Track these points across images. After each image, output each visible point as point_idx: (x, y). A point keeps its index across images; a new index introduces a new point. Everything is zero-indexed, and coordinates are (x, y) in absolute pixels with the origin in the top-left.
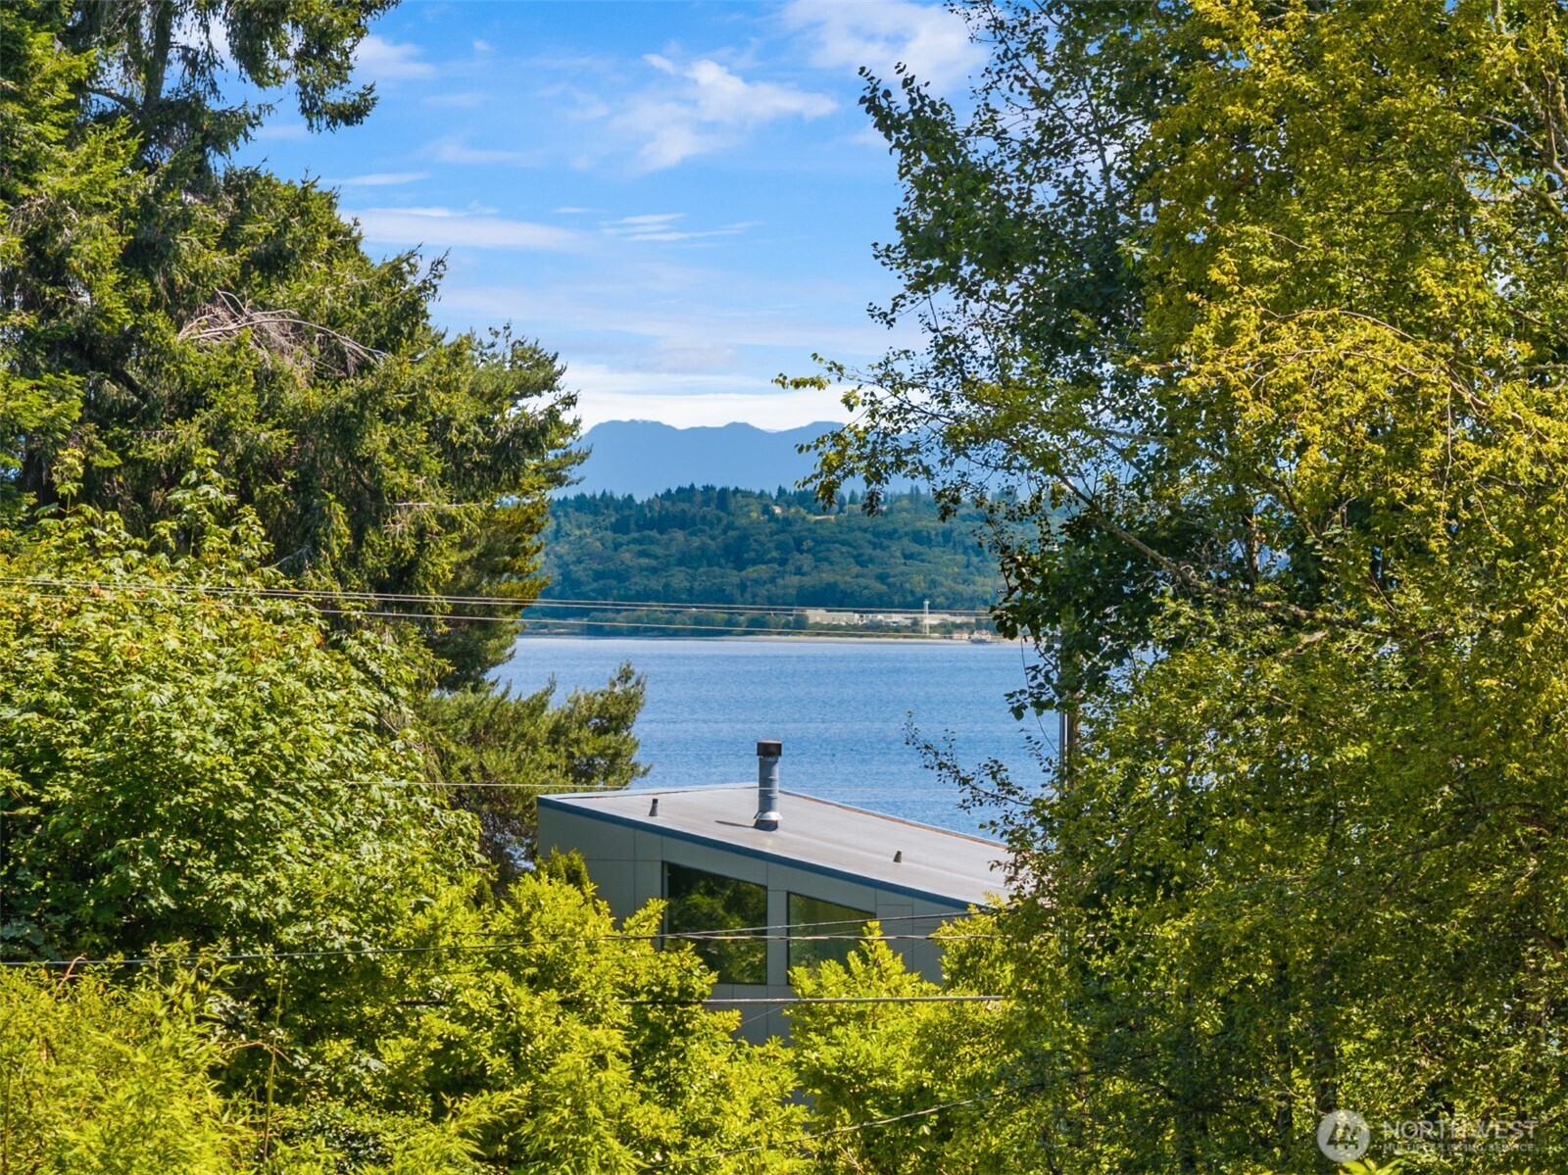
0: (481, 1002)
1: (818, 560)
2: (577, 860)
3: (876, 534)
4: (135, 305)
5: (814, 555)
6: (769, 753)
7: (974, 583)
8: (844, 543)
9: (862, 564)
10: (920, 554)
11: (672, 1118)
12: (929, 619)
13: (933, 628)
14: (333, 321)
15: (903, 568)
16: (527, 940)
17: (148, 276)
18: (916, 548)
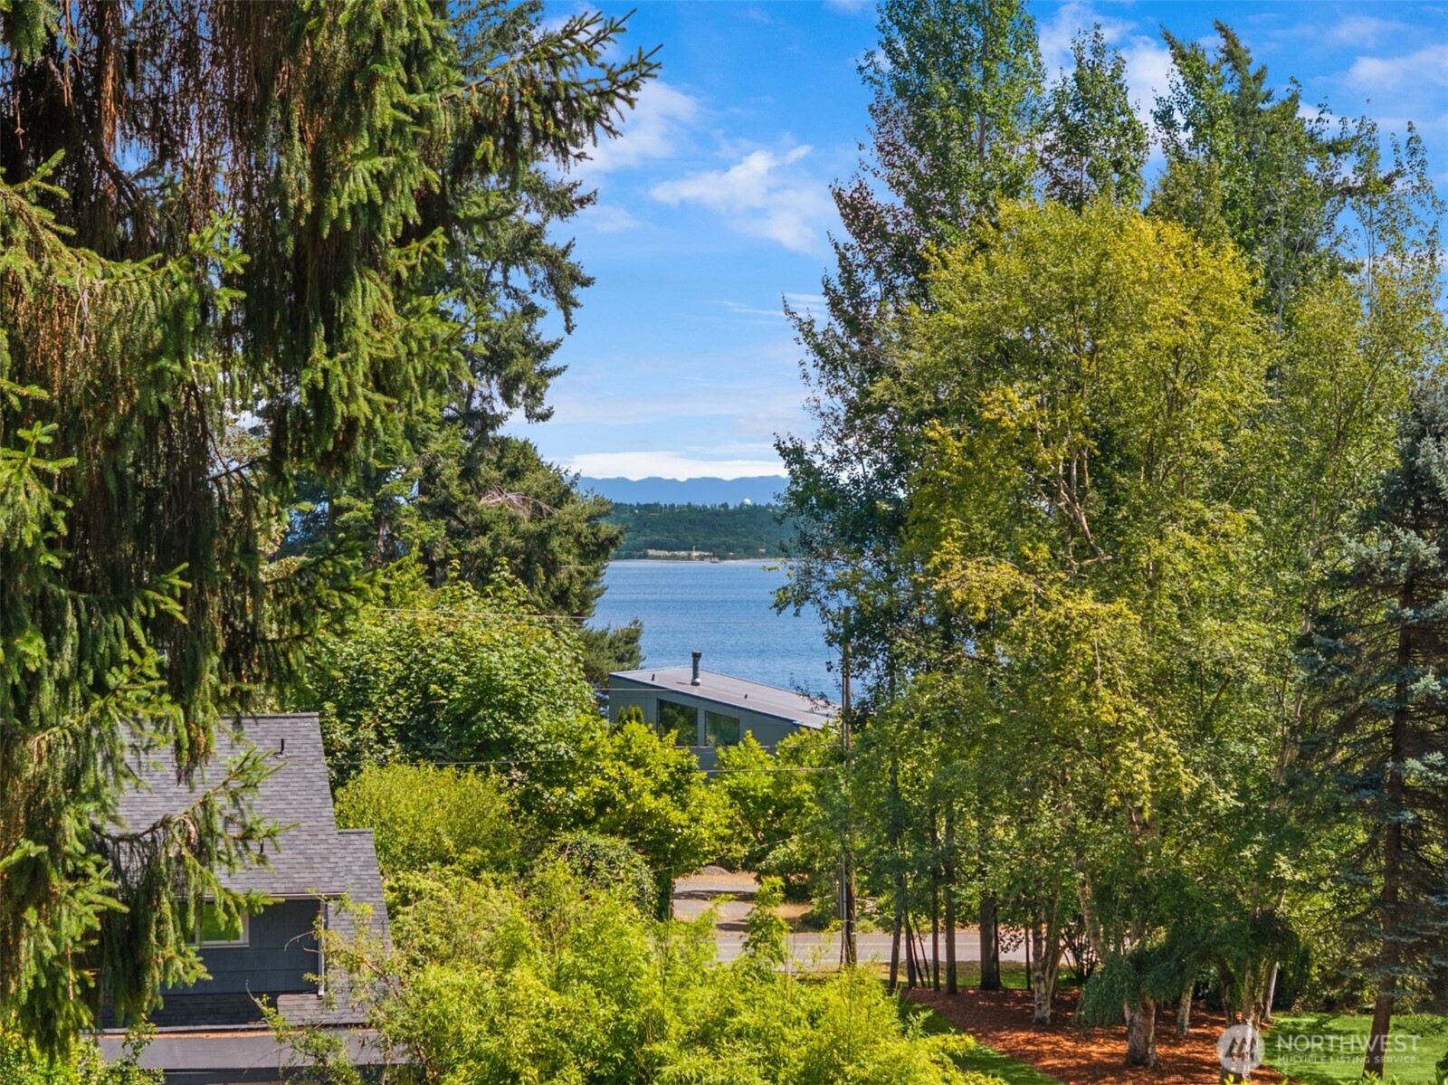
0: (613, 773)
1: (652, 531)
2: (639, 709)
3: (674, 521)
4: (464, 492)
5: (651, 529)
6: (696, 656)
7: (712, 539)
8: (662, 524)
9: (669, 532)
10: (691, 528)
11: (686, 816)
12: (695, 554)
13: (696, 557)
14: (537, 496)
15: (685, 533)
16: (630, 749)
17: (469, 481)
18: (689, 526)
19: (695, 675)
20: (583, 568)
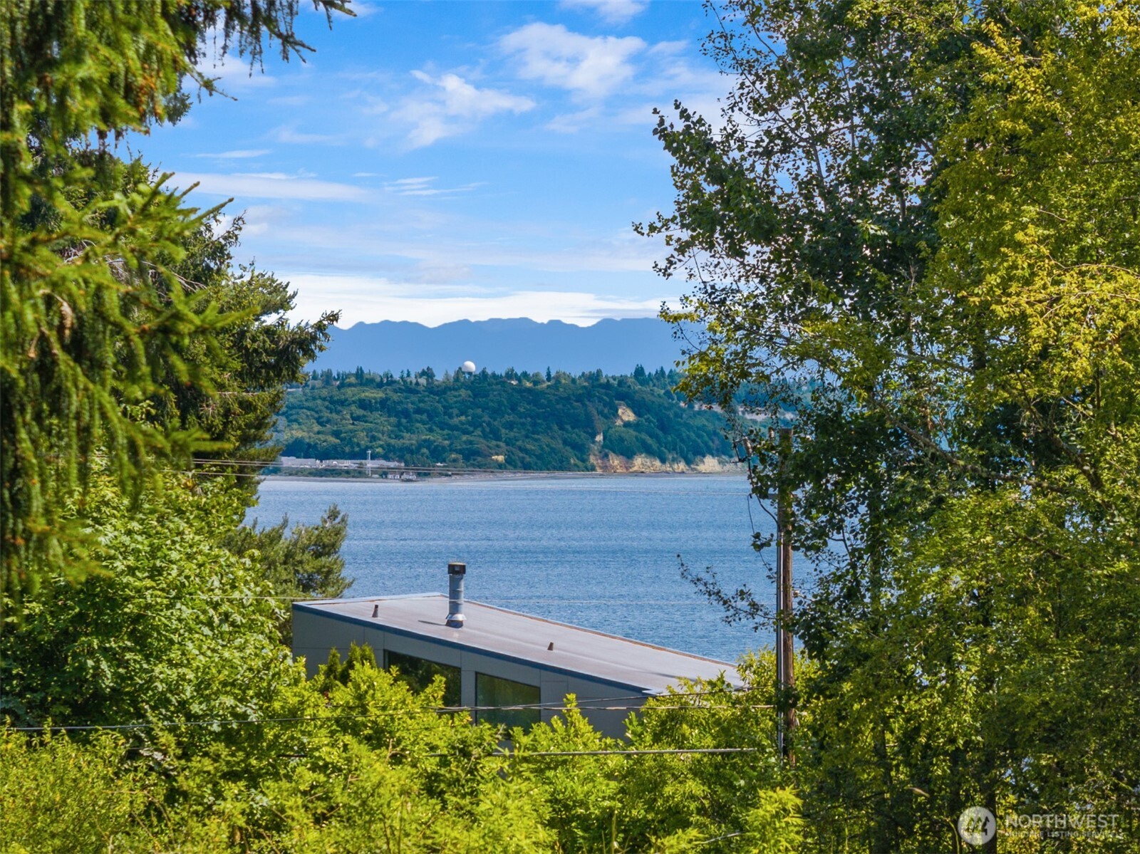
1: (290, 421)
3: (332, 402)
5: (287, 417)
6: (457, 572)
7: (403, 438)
8: (308, 409)
9: (321, 424)
10: (364, 416)
12: (370, 464)
13: (374, 472)
15: (351, 427)
18: (360, 412)
19: (454, 608)
20: (249, 396)
